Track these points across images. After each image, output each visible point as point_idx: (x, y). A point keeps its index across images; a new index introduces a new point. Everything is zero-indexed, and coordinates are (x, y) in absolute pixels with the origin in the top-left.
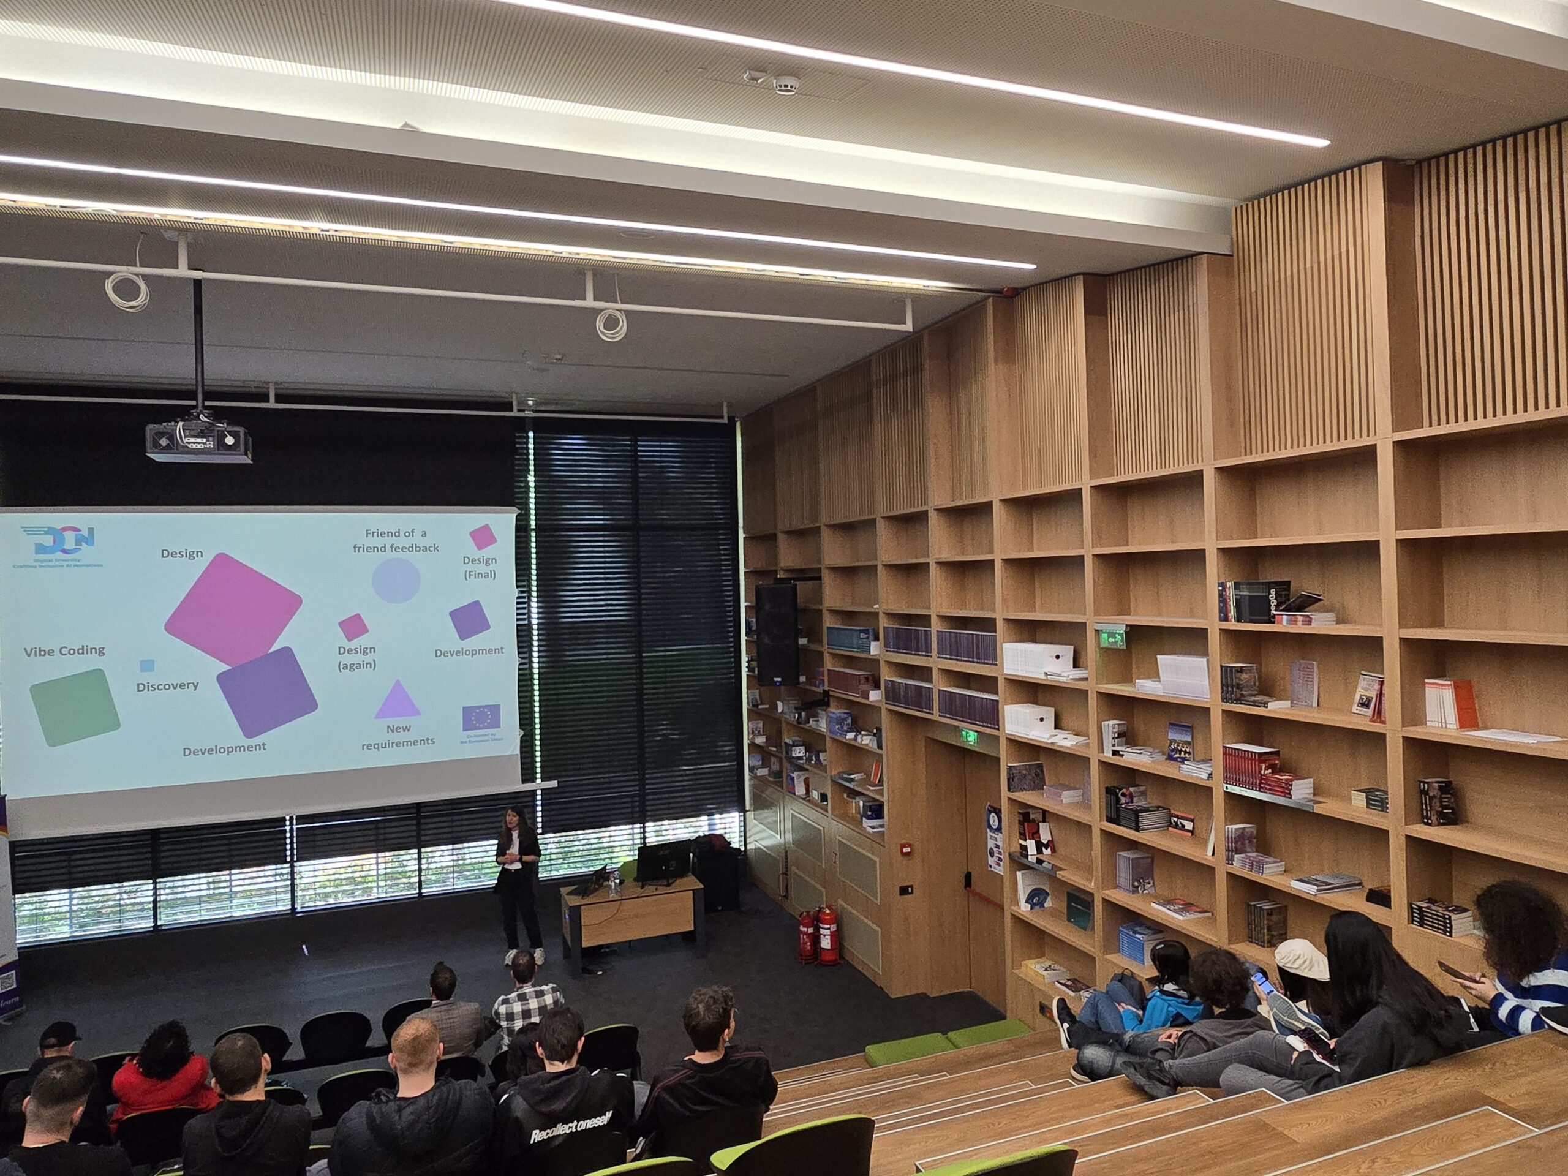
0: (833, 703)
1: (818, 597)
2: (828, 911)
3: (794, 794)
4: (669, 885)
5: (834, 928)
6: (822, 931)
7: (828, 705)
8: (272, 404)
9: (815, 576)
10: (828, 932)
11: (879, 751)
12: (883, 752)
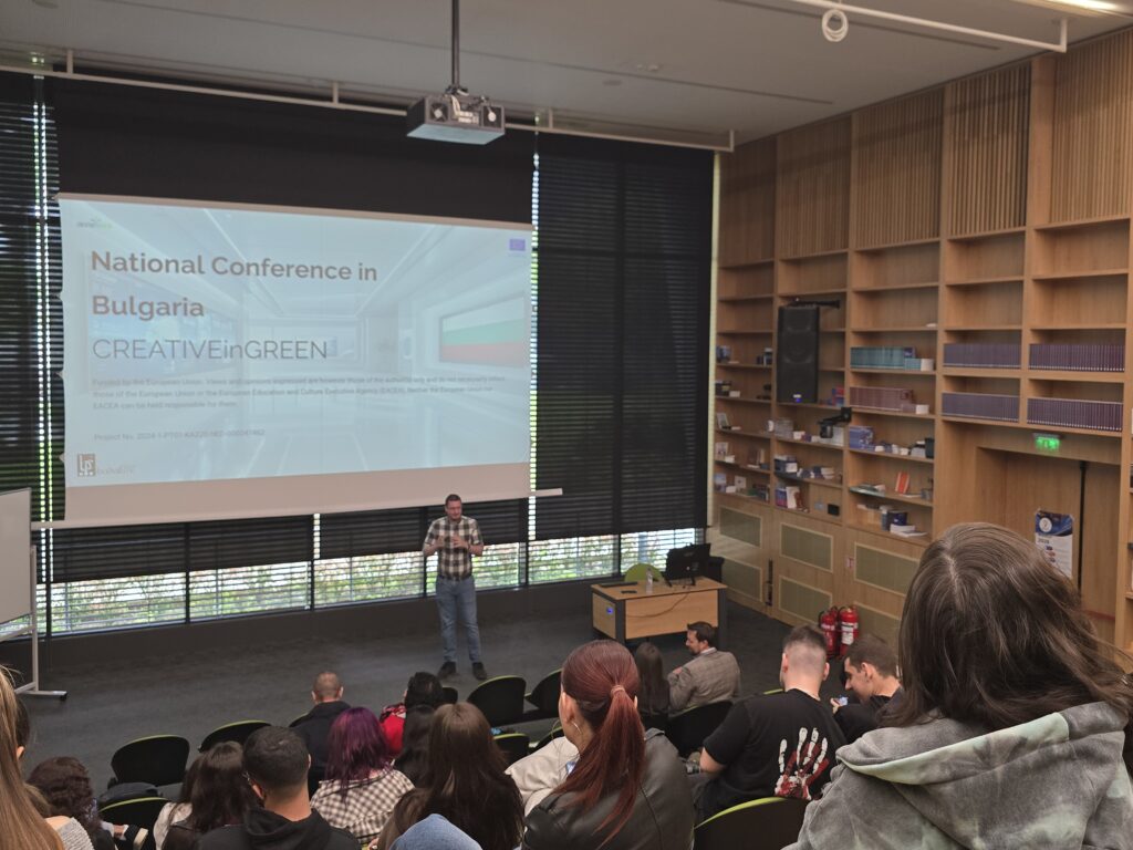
0: (854, 418)
1: (843, 321)
2: (849, 611)
3: (786, 507)
4: (694, 584)
5: (856, 625)
6: (845, 629)
7: (849, 420)
8: (335, 104)
9: (837, 302)
10: (852, 629)
11: (930, 461)
12: (935, 461)
